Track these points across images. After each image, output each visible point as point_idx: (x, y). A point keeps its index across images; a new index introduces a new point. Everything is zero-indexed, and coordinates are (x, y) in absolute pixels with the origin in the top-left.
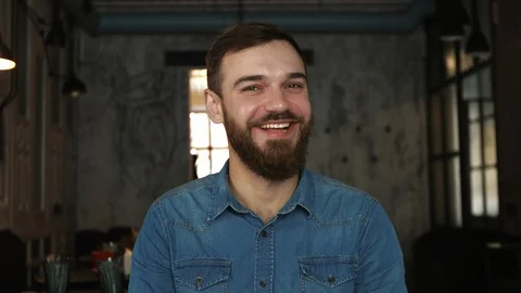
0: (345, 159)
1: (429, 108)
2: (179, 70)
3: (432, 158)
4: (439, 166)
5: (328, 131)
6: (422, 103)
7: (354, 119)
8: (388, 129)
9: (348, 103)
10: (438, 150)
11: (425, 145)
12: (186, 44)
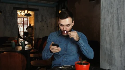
0: (43, 26)
1: (56, 19)
2: (16, 10)
3: (56, 27)
4: (57, 28)
5: (41, 22)
6: (55, 18)
7: (45, 20)
8: (50, 22)
9: (44, 18)
10: (57, 26)
11: (55, 25)
12: (17, 6)
